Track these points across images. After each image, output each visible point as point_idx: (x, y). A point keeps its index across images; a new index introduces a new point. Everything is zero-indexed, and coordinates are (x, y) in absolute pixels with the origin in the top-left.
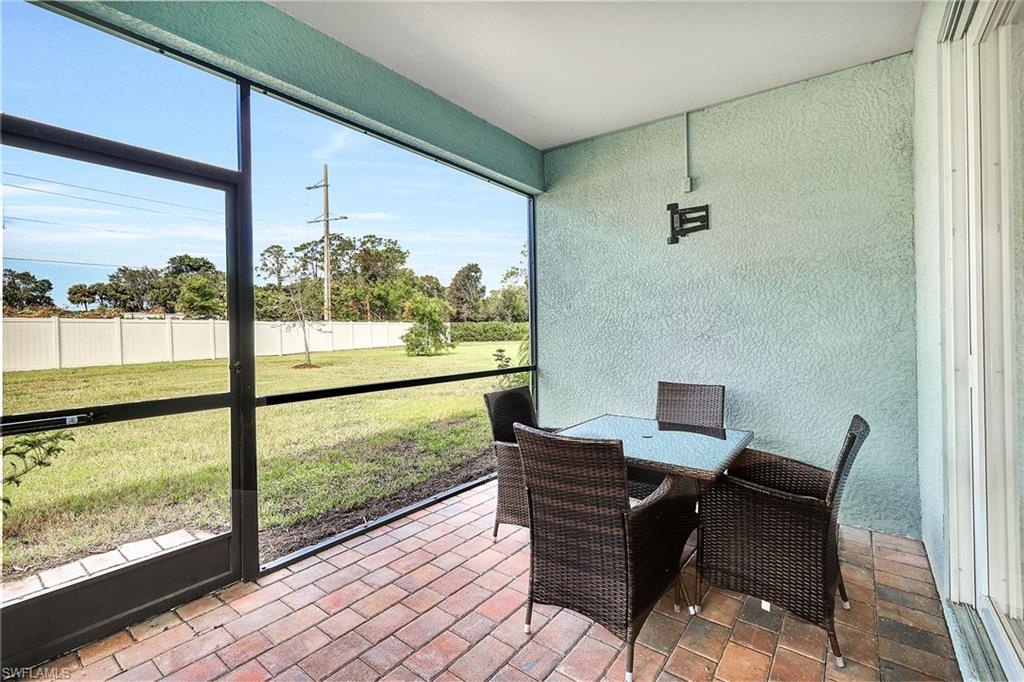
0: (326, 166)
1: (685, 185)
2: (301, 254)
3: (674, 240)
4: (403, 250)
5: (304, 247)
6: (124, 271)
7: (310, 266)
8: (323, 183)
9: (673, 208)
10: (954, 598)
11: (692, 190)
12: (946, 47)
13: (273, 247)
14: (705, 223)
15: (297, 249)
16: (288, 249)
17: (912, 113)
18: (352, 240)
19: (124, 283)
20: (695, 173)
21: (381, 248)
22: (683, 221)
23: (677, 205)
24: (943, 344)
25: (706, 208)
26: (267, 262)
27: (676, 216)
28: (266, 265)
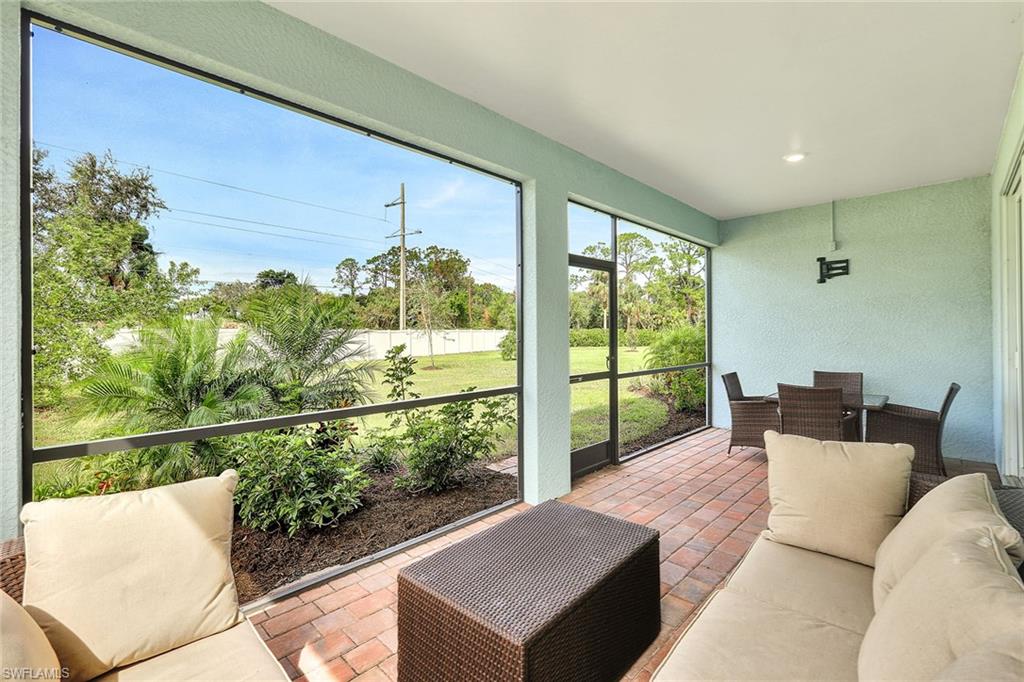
0: (403, 185)
1: (831, 246)
2: (372, 266)
3: (822, 281)
4: (464, 259)
5: (375, 259)
6: (219, 285)
7: (380, 278)
8: (400, 201)
9: (821, 260)
10: (1007, 474)
11: (836, 249)
12: (1004, 198)
13: (347, 260)
14: (846, 271)
15: (369, 262)
16: (361, 262)
17: (990, 210)
18: (417, 250)
19: (222, 297)
20: (838, 239)
21: (444, 258)
22: (829, 270)
23: (824, 259)
24: (1002, 347)
25: (847, 261)
26: (342, 274)
27: (824, 267)
28: (341, 277)
